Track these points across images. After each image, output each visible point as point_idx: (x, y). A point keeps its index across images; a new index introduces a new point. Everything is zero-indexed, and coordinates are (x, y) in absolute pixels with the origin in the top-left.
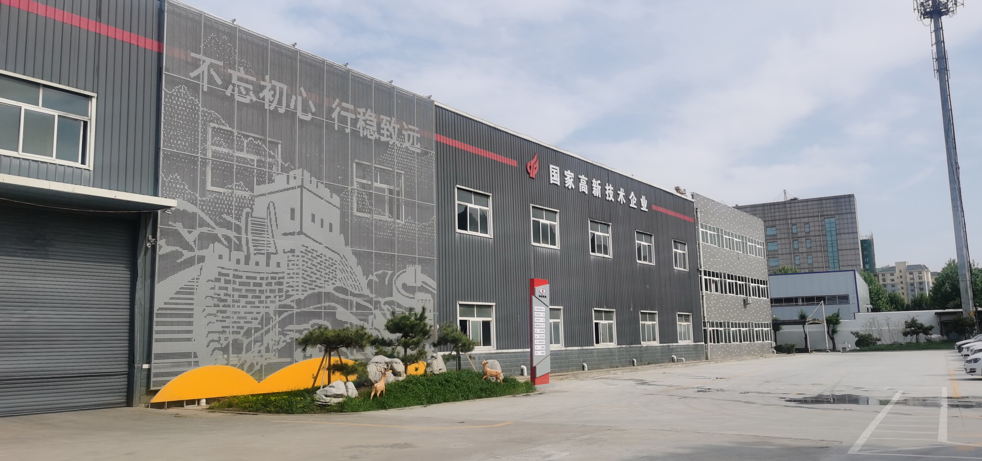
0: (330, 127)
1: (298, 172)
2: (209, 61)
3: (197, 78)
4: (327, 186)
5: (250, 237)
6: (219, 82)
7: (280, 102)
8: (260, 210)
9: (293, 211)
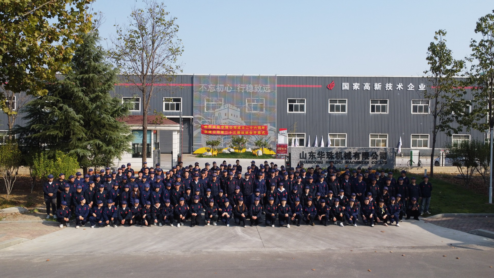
0: (237, 92)
1: (227, 105)
2: (203, 85)
3: (201, 89)
4: (236, 107)
5: (214, 121)
6: (206, 89)
7: (222, 89)
8: (217, 114)
9: (226, 114)
